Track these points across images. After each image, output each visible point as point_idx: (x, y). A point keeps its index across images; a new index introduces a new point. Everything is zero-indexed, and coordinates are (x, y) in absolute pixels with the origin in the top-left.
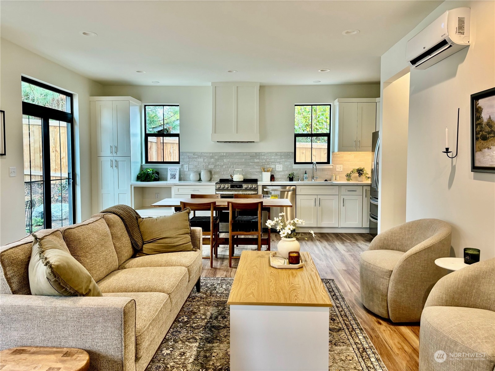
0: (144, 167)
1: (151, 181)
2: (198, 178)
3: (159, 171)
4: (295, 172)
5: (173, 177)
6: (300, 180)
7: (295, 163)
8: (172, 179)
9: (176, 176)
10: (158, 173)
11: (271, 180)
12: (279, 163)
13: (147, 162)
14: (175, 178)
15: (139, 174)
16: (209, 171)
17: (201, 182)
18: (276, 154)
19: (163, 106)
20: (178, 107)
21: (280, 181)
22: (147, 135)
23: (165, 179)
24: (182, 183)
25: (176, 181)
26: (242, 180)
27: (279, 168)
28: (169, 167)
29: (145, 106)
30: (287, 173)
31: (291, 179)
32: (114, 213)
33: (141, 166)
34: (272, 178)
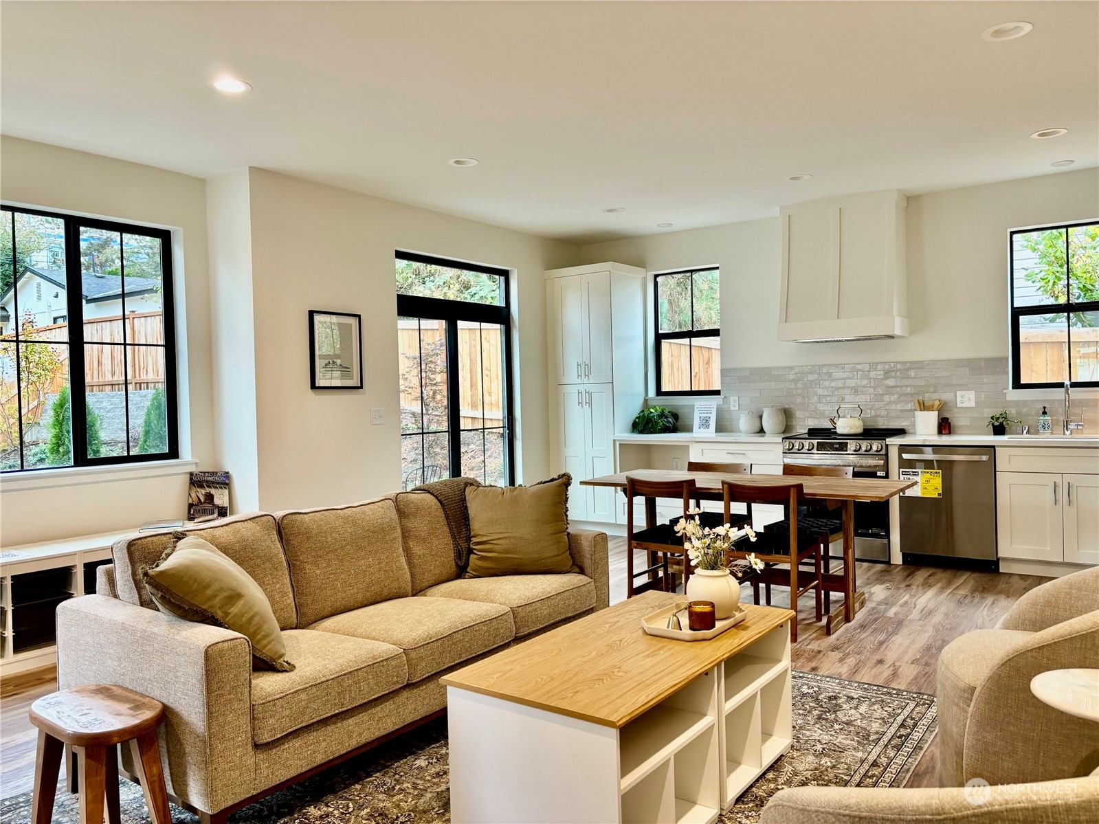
0: (650, 403)
1: (655, 433)
2: (757, 428)
3: (680, 412)
4: (1012, 412)
5: (705, 423)
6: (1025, 432)
7: (1017, 384)
8: (702, 429)
9: (710, 422)
10: (675, 416)
11: (940, 432)
12: (965, 387)
13: (659, 392)
14: (708, 427)
15: (637, 418)
16: (780, 410)
17: (763, 436)
18: (960, 363)
19: (692, 271)
20: (717, 271)
21: (966, 434)
22: (659, 338)
23: (688, 429)
24: (723, 437)
25: (710, 433)
26: (860, 430)
27: (966, 399)
28: (697, 401)
29: (656, 276)
30: (989, 412)
31: (999, 430)
32: (429, 492)
33: (646, 401)
34: (945, 426)
